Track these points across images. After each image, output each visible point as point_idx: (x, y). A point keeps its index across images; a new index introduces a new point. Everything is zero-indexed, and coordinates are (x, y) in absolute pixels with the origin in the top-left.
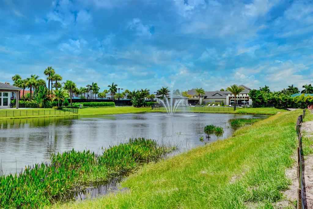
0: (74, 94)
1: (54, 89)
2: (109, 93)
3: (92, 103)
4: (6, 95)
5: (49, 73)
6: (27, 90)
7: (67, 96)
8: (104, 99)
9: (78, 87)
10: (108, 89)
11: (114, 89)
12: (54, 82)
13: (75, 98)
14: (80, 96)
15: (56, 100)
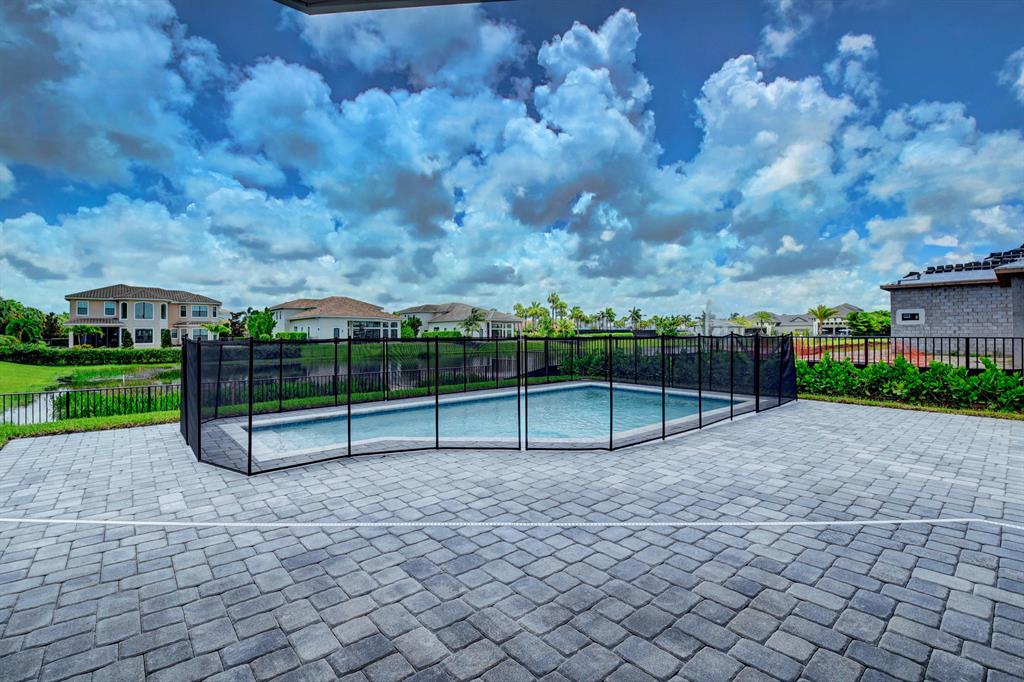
0: (583, 324)
1: (559, 317)
2: (630, 321)
3: (591, 335)
4: (509, 326)
5: (553, 300)
6: (530, 319)
7: (573, 327)
8: (622, 328)
9: (587, 314)
10: (628, 315)
11: (636, 315)
12: (558, 310)
13: (584, 328)
14: (589, 325)
15: (561, 331)
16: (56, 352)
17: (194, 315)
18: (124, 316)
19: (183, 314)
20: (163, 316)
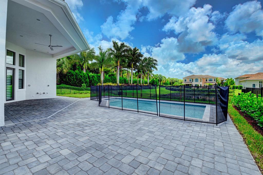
16: (176, 89)
17: (209, 81)
18: (193, 82)
19: (207, 81)
20: (201, 81)
